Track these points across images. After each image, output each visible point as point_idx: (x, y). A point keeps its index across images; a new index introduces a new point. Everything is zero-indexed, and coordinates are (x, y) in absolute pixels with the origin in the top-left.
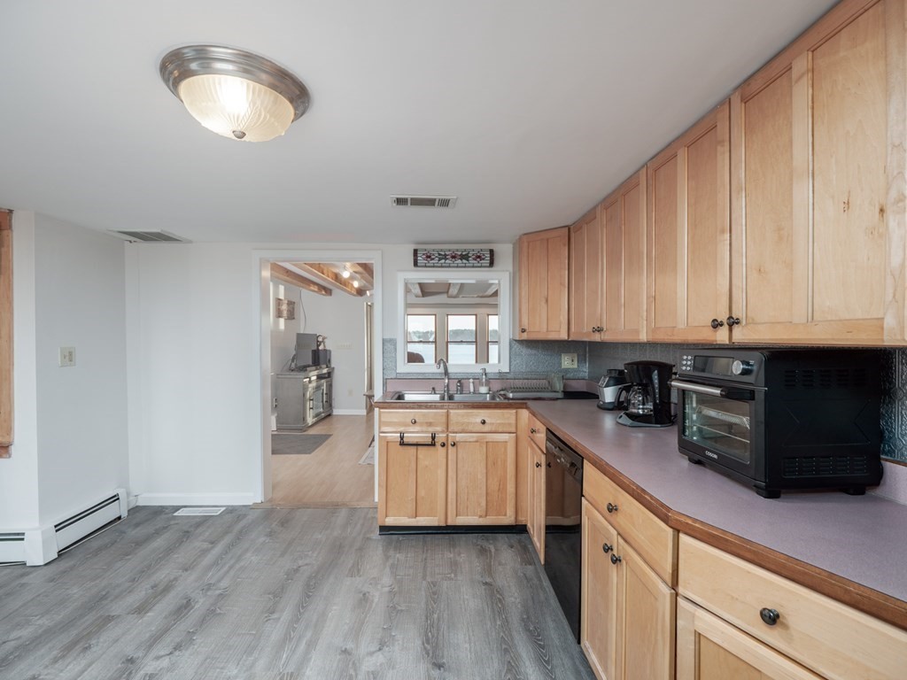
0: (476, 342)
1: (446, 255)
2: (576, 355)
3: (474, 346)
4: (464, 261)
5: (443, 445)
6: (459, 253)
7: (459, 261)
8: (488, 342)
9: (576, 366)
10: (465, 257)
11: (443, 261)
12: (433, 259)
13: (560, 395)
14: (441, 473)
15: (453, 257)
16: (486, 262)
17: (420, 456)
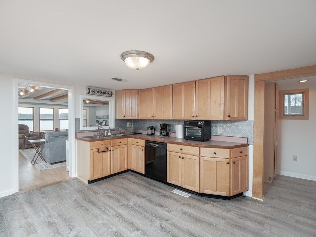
0: (54, 119)
1: (99, 92)
2: (130, 123)
3: (53, 121)
4: (104, 94)
5: (110, 150)
6: (103, 92)
7: (103, 94)
8: (59, 119)
9: (130, 126)
10: (105, 93)
11: (98, 93)
12: (95, 92)
13: (133, 134)
14: (109, 159)
15: (101, 93)
16: (111, 95)
17: (103, 155)
